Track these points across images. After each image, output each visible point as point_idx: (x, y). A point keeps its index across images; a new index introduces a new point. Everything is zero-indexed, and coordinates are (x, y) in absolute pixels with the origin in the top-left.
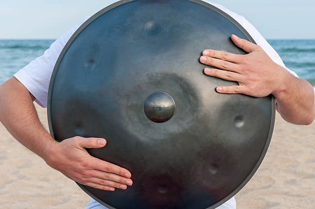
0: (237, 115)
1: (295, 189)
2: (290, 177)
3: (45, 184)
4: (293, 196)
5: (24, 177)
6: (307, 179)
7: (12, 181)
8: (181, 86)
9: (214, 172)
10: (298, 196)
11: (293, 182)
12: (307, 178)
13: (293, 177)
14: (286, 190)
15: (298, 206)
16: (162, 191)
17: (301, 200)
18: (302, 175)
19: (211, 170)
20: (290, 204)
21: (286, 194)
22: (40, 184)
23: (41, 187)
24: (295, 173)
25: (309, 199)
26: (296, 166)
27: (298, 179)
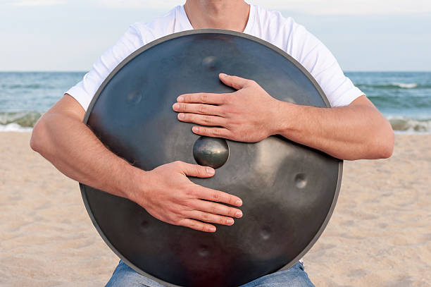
0: (299, 173)
1: (352, 230)
2: (346, 218)
3: (66, 226)
4: (351, 238)
5: (41, 219)
6: (366, 221)
9: (266, 237)
11: (350, 223)
12: (366, 219)
13: (350, 218)
14: (341, 231)
15: (356, 248)
16: (203, 254)
17: (360, 243)
18: (361, 215)
19: (262, 234)
20: (346, 246)
21: (343, 235)
22: (61, 226)
23: (61, 230)
24: (352, 214)
25: (369, 241)
26: (353, 207)
27: (355, 220)
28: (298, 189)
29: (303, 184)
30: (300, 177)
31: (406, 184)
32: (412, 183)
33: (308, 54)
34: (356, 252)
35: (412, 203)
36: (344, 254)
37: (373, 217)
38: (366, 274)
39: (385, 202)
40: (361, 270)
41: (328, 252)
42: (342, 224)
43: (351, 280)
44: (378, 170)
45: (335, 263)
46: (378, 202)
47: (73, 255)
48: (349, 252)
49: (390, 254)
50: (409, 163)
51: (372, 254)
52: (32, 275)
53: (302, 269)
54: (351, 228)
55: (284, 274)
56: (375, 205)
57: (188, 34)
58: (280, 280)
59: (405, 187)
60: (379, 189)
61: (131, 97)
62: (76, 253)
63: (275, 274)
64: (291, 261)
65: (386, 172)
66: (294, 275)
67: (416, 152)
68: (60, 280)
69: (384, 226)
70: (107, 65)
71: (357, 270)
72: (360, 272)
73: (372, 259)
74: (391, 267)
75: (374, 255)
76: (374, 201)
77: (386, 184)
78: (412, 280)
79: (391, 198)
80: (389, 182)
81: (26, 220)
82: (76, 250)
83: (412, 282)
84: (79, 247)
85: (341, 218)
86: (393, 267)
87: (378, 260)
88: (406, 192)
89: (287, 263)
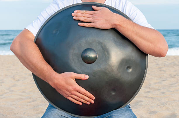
0: (128, 65)
2: (147, 90)
4: (149, 98)
5: (13, 91)
6: (155, 91)
7: (7, 93)
8: (102, 47)
9: (113, 94)
10: (151, 98)
11: (149, 92)
12: (156, 90)
13: (149, 90)
14: (145, 95)
15: (152, 102)
17: (153, 100)
18: (153, 89)
20: (148, 101)
21: (146, 97)
23: (21, 95)
24: (149, 88)
25: (157, 99)
26: (150, 85)
27: (151, 91)
28: (128, 73)
29: (130, 70)
30: (129, 67)
31: (173, 76)
32: (175, 75)
33: (132, 13)
34: (152, 104)
35: (176, 84)
36: (146, 104)
37: (158, 90)
38: (156, 113)
39: (164, 83)
40: (154, 111)
41: (139, 103)
42: (145, 92)
43: (150, 115)
44: (160, 70)
45: (143, 108)
46: (160, 83)
47: (27, 106)
48: (149, 103)
49: (167, 104)
50: (173, 67)
51: (159, 104)
52: (9, 114)
53: (129, 107)
54: (149, 94)
55: (122, 110)
56: (159, 84)
57: (80, 4)
58: (120, 112)
59: (172, 77)
60: (161, 78)
61: (54, 32)
62: (29, 105)
63: (118, 110)
64: (125, 104)
65: (164, 71)
66: (126, 110)
67: (176, 63)
68: (21, 116)
69: (163, 93)
70: (44, 17)
71: (152, 111)
72: (154, 112)
73: (159, 106)
74: (167, 110)
75: (160, 105)
76: (159, 83)
77: (164, 76)
78: (177, 115)
79: (166, 81)
80: (165, 75)
81: (6, 91)
82: (28, 103)
83: (177, 116)
84: (30, 102)
85: (145, 90)
86: (168, 110)
87: (162, 107)
88: (172, 79)
89: (123, 105)
